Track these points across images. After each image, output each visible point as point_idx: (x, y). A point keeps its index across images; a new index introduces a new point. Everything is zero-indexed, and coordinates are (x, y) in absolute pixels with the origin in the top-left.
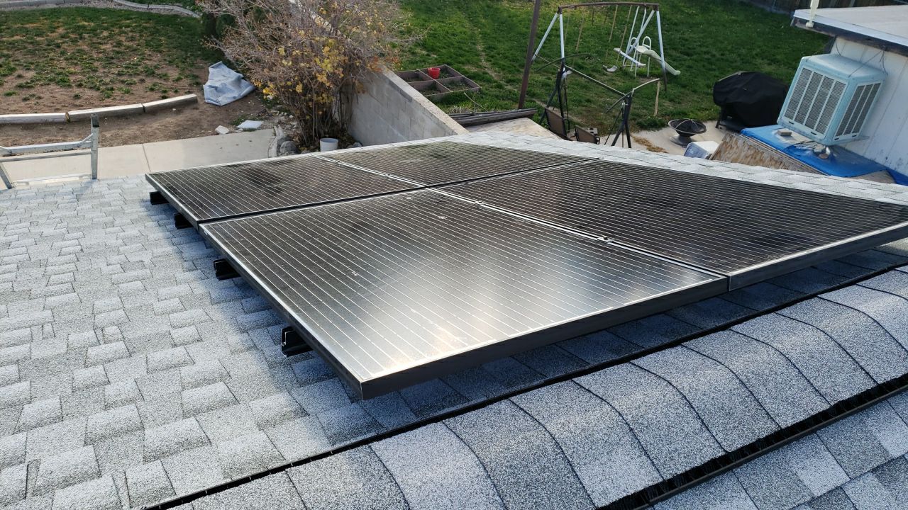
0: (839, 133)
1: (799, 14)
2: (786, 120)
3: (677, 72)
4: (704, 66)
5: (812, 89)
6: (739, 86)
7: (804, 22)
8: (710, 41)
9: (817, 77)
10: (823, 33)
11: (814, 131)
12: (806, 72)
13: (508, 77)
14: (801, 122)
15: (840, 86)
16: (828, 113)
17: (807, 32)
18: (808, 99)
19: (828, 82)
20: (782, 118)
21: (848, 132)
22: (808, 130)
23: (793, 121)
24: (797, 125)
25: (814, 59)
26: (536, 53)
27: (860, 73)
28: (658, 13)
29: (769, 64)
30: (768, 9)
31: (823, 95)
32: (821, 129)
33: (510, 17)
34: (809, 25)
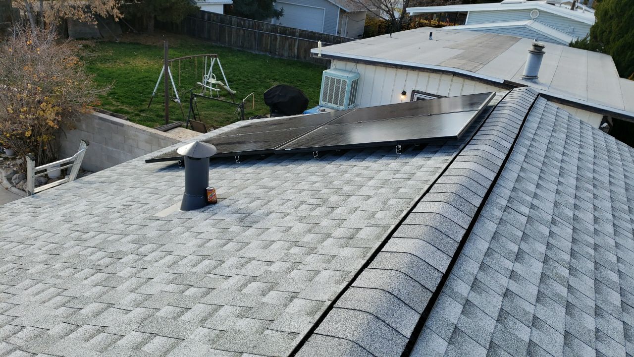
0: (349, 105)
1: (313, 51)
2: (324, 103)
3: (234, 92)
4: (243, 87)
5: (332, 86)
6: (277, 93)
7: (317, 54)
8: (237, 73)
9: (333, 80)
10: (327, 58)
11: (338, 106)
12: (327, 78)
13: (138, 109)
14: (331, 102)
15: (344, 82)
16: (342, 97)
17: (319, 59)
18: (331, 90)
19: (339, 81)
20: (321, 102)
21: (351, 104)
22: (335, 106)
23: (327, 103)
24: (329, 104)
25: (328, 71)
26: (155, 91)
27: (351, 75)
28: (218, 59)
29: (274, 82)
30: (254, 52)
31: (338, 88)
32: (341, 104)
33: (110, 73)
34: (320, 55)
